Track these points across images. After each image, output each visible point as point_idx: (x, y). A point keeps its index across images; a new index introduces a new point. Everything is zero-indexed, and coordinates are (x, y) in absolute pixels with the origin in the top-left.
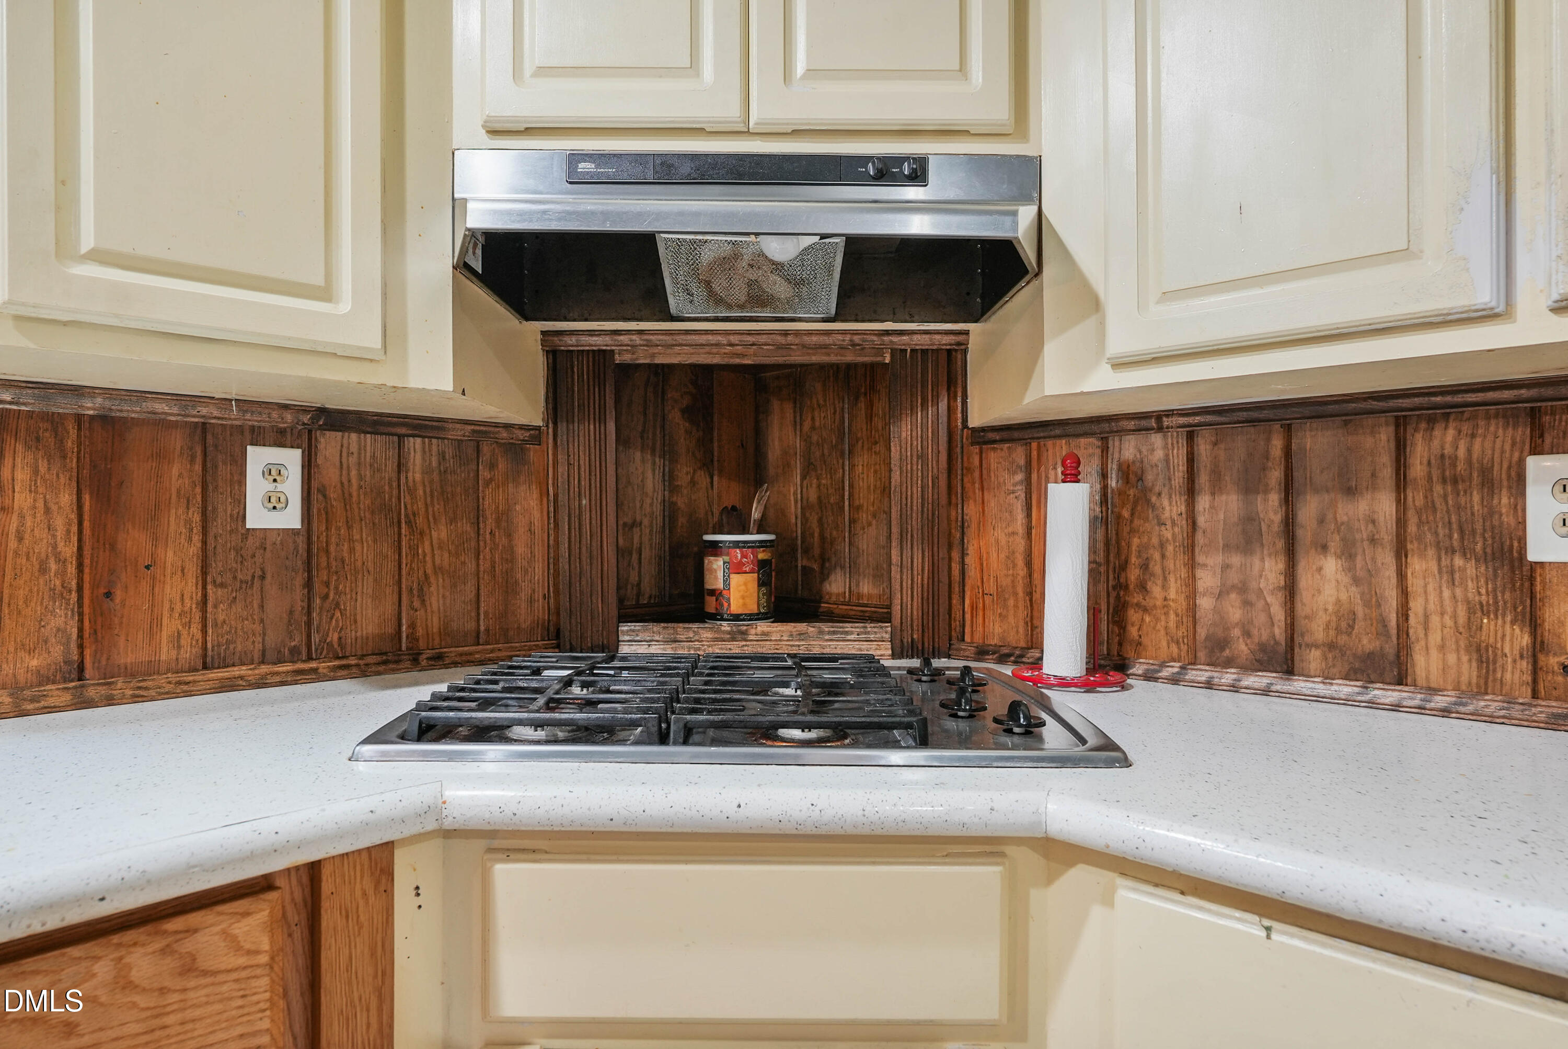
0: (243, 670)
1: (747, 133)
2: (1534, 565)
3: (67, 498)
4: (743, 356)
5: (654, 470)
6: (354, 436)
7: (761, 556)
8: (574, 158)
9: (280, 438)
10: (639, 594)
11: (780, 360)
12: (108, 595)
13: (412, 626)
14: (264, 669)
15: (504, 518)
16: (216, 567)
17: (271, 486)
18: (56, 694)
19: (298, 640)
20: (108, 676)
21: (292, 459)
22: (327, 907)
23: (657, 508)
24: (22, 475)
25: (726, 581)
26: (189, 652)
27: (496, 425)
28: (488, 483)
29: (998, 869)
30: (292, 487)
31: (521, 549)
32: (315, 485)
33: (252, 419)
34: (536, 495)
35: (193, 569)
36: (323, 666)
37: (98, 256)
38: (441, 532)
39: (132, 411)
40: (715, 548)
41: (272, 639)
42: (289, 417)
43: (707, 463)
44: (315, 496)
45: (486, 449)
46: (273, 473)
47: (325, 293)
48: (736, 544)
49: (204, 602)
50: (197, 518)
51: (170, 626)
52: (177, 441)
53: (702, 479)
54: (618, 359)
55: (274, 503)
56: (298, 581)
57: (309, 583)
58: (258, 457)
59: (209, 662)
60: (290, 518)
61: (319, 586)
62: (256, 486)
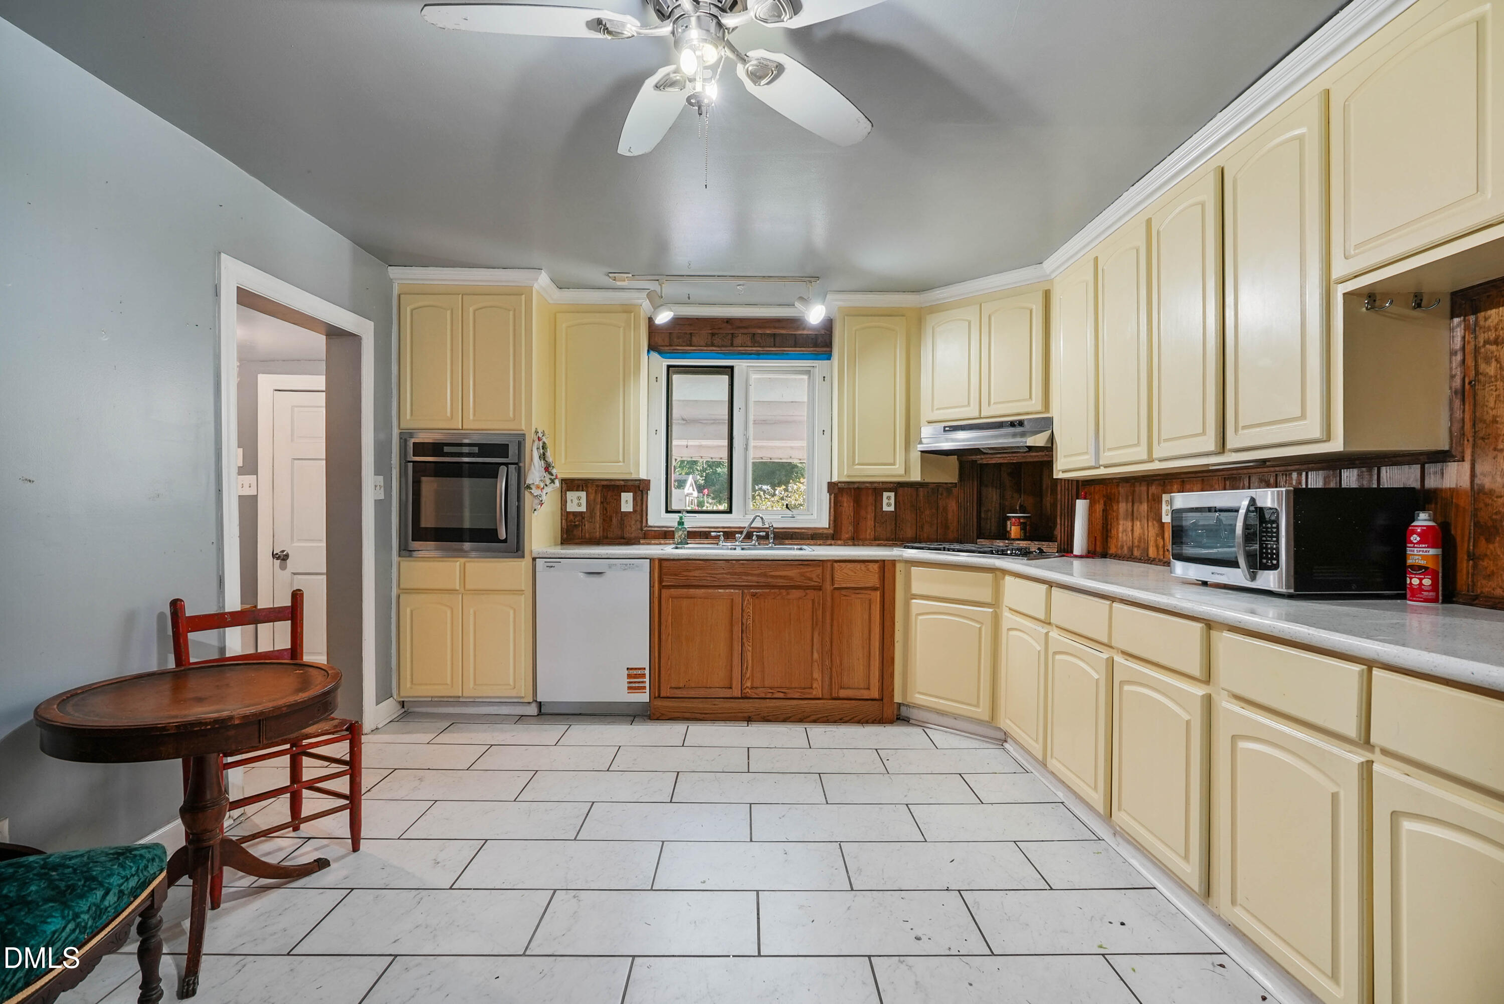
0: (882, 542)
1: (981, 418)
2: (1164, 523)
3: (852, 504)
4: (1013, 460)
5: (996, 494)
6: (906, 488)
7: (1021, 521)
8: (945, 427)
9: (890, 490)
10: (990, 532)
11: (1024, 460)
12: (858, 524)
13: (920, 536)
14: (886, 542)
15: (945, 509)
16: (877, 519)
17: (888, 501)
18: (850, 542)
19: (893, 537)
20: (859, 539)
21: (892, 494)
22: (886, 568)
23: (998, 506)
24: (845, 500)
25: (1010, 528)
26: (872, 537)
27: (943, 483)
28: (940, 499)
29: (991, 575)
30: (892, 501)
31: (950, 516)
32: (897, 500)
33: (885, 486)
34: (955, 502)
35: (873, 519)
36: (898, 543)
37: (858, 464)
38: (927, 512)
39: (863, 486)
40: (1009, 518)
41: (888, 535)
42: (892, 485)
43: (1019, 491)
44: (897, 503)
45: (940, 490)
46: (889, 498)
47: (894, 464)
48: (1013, 517)
49: (875, 527)
50: (874, 508)
51: (869, 531)
52: (870, 491)
53: (1016, 495)
54: (978, 462)
55: (889, 505)
56: (893, 523)
57: (896, 524)
58: (885, 494)
59: (876, 539)
60: (892, 508)
61: (898, 525)
62: (885, 501)
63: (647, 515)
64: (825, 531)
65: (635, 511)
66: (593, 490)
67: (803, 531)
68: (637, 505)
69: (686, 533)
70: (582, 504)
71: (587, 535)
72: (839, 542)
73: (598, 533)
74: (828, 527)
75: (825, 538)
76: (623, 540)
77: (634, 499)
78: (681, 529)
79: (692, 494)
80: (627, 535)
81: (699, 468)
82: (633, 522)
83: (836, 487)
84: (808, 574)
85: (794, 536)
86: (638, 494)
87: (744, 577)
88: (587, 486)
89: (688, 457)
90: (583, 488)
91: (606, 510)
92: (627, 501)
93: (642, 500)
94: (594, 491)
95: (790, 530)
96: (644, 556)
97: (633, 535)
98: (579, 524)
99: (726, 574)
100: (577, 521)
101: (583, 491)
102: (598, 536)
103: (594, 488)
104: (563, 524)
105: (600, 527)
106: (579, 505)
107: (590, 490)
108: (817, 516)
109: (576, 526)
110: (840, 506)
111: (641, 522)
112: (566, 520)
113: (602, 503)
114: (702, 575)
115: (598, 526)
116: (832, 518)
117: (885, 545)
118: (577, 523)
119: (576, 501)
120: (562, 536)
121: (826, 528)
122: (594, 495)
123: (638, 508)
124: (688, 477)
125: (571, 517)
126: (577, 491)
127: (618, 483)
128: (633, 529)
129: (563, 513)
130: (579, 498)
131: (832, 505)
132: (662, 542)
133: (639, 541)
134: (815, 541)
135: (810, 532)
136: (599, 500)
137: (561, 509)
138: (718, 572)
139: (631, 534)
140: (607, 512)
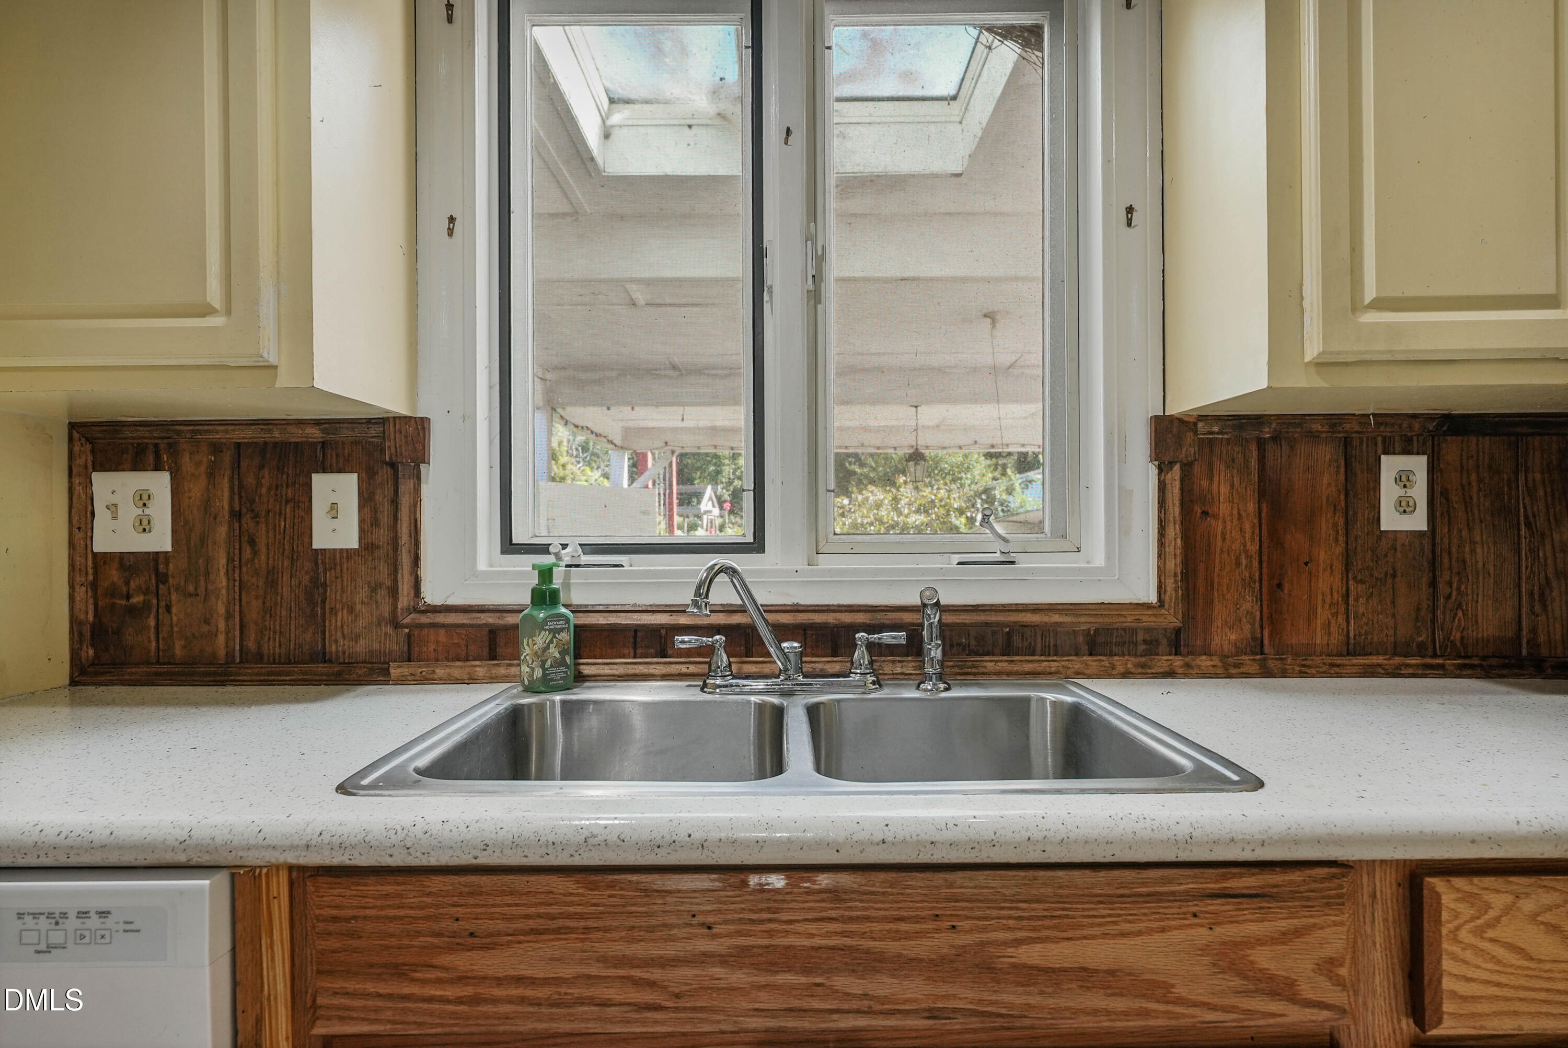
0: (1380, 660)
3: (1251, 507)
6: (1473, 439)
9: (1407, 446)
12: (1279, 586)
14: (1397, 660)
16: (1356, 563)
17: (1399, 491)
18: (1248, 663)
19: (1424, 636)
20: (1281, 653)
21: (1418, 464)
24: (1224, 490)
26: (1336, 639)
30: (1419, 492)
32: (1439, 486)
33: (1387, 430)
35: (1338, 566)
36: (1449, 663)
37: (1379, 304)
38: (1563, 534)
41: (1403, 633)
42: (1416, 425)
44: (1440, 500)
46: (1403, 478)
47: (1555, 300)
49: (1347, 596)
50: (1341, 522)
51: (1323, 614)
52: (1326, 454)
55: (1405, 507)
56: (1425, 580)
57: (1433, 584)
58: (1390, 465)
59: (1352, 649)
60: (1418, 522)
61: (1442, 588)
62: (1389, 492)
63: (416, 561)
64: (1148, 620)
65: (368, 546)
66: (198, 464)
67: (1056, 618)
68: (375, 522)
69: (566, 637)
70: (156, 523)
71: (178, 651)
72: (1204, 662)
73: (221, 639)
74: (1153, 598)
75: (1142, 648)
76: (321, 668)
77: (366, 499)
78: (542, 626)
79: (710, 512)
80: (337, 645)
81: (724, 480)
82: (363, 593)
83: (1190, 435)
84: (1263, 958)
85: (1017, 641)
86: (379, 479)
87: (842, 982)
88: (173, 448)
89: (694, 447)
90: (158, 457)
91: (252, 542)
92: (334, 505)
93: (395, 502)
94: (203, 468)
95: (1001, 618)
96: (182, 858)
97: (361, 647)
98: (146, 605)
99: (723, 960)
100: (139, 589)
101: (158, 468)
102: (222, 653)
103: (205, 457)
104: (79, 605)
105: (229, 616)
106: (144, 525)
107: (186, 461)
108: (1108, 558)
109: (132, 611)
110: (1205, 513)
111: (394, 592)
112: (94, 586)
113: (236, 515)
114: (567, 971)
115: (221, 609)
116: (1173, 564)
117: (1395, 673)
118: (137, 599)
119: (130, 512)
120: (75, 655)
121: (1147, 606)
122: (203, 482)
123: (382, 536)
124: (705, 489)
125: (114, 575)
126: (135, 469)
127: (296, 435)
128: (361, 623)
129: (79, 560)
130: (143, 499)
131: (1175, 510)
132: (480, 672)
133: (387, 673)
134: (1106, 661)
135: (1085, 623)
136: (223, 500)
137: (71, 544)
138: (669, 950)
139: (356, 638)
140: (255, 553)
